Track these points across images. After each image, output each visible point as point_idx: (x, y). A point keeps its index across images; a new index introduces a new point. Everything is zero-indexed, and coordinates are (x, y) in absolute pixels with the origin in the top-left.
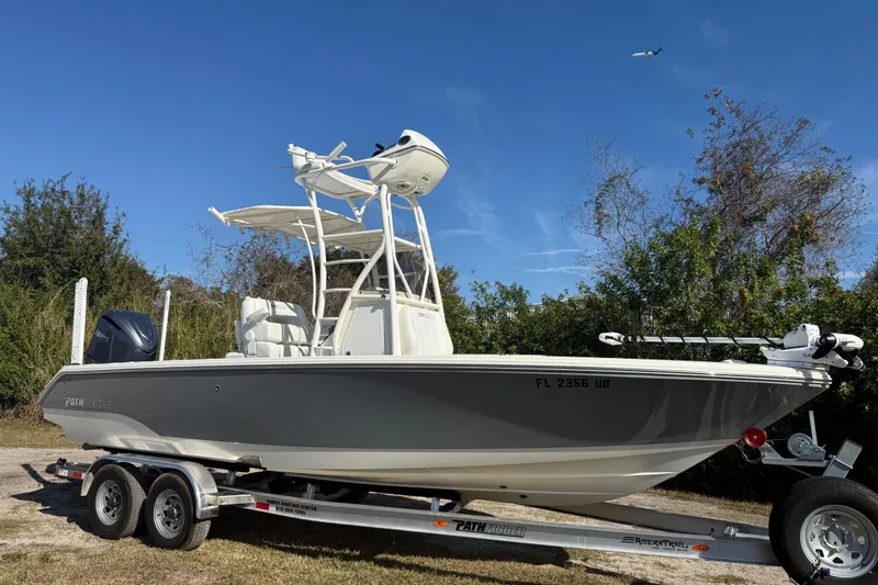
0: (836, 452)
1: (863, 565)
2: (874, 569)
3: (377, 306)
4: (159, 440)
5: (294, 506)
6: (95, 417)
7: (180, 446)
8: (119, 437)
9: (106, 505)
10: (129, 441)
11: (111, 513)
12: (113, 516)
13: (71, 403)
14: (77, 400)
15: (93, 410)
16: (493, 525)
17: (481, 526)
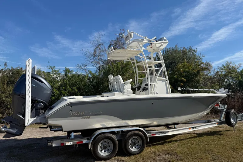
3: (163, 81)
4: (122, 122)
5: (163, 132)
6: (89, 118)
7: (130, 122)
8: (101, 124)
9: (100, 149)
10: (105, 125)
11: (103, 151)
12: (105, 152)
13: (75, 114)
14: (79, 113)
15: (88, 115)
16: (197, 127)
17: (195, 127)
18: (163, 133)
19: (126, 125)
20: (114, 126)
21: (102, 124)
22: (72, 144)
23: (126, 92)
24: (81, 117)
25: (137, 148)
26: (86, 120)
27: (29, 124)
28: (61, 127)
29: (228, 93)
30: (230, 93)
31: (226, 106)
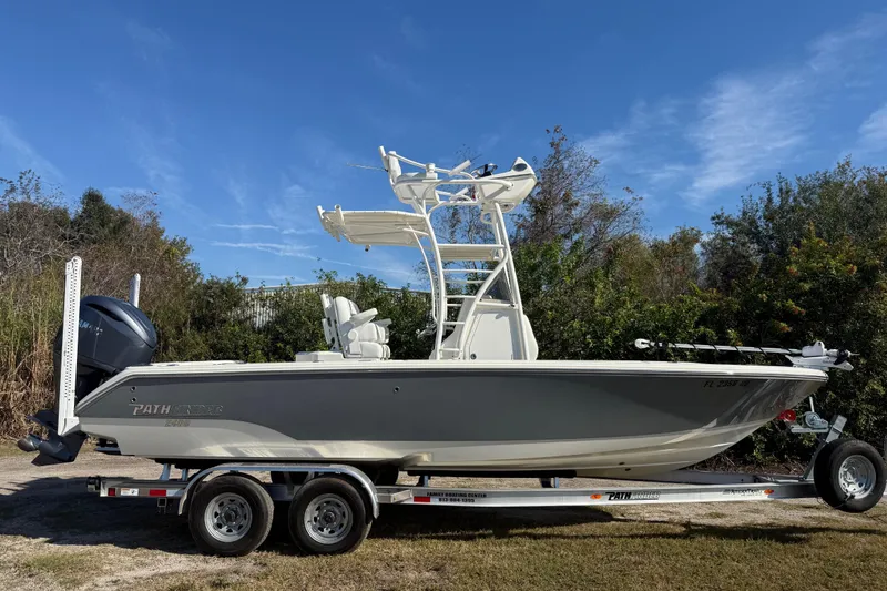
0: (834, 423)
1: (866, 490)
2: (873, 491)
3: (500, 313)
4: (294, 445)
5: (461, 495)
6: (187, 425)
7: (325, 450)
8: (223, 445)
9: (216, 521)
10: (241, 449)
11: (224, 529)
12: (229, 531)
13: (145, 410)
14: (157, 406)
15: (185, 417)
16: (636, 492)
17: (628, 495)
18: (461, 498)
19: (310, 456)
20: (271, 455)
21: (229, 445)
22: (136, 494)
23: (356, 351)
24: (165, 421)
25: (336, 534)
26: (176, 428)
27: (67, 430)
28: (115, 445)
29: (836, 363)
30: (847, 366)
31: (840, 422)
